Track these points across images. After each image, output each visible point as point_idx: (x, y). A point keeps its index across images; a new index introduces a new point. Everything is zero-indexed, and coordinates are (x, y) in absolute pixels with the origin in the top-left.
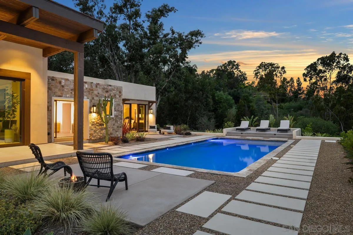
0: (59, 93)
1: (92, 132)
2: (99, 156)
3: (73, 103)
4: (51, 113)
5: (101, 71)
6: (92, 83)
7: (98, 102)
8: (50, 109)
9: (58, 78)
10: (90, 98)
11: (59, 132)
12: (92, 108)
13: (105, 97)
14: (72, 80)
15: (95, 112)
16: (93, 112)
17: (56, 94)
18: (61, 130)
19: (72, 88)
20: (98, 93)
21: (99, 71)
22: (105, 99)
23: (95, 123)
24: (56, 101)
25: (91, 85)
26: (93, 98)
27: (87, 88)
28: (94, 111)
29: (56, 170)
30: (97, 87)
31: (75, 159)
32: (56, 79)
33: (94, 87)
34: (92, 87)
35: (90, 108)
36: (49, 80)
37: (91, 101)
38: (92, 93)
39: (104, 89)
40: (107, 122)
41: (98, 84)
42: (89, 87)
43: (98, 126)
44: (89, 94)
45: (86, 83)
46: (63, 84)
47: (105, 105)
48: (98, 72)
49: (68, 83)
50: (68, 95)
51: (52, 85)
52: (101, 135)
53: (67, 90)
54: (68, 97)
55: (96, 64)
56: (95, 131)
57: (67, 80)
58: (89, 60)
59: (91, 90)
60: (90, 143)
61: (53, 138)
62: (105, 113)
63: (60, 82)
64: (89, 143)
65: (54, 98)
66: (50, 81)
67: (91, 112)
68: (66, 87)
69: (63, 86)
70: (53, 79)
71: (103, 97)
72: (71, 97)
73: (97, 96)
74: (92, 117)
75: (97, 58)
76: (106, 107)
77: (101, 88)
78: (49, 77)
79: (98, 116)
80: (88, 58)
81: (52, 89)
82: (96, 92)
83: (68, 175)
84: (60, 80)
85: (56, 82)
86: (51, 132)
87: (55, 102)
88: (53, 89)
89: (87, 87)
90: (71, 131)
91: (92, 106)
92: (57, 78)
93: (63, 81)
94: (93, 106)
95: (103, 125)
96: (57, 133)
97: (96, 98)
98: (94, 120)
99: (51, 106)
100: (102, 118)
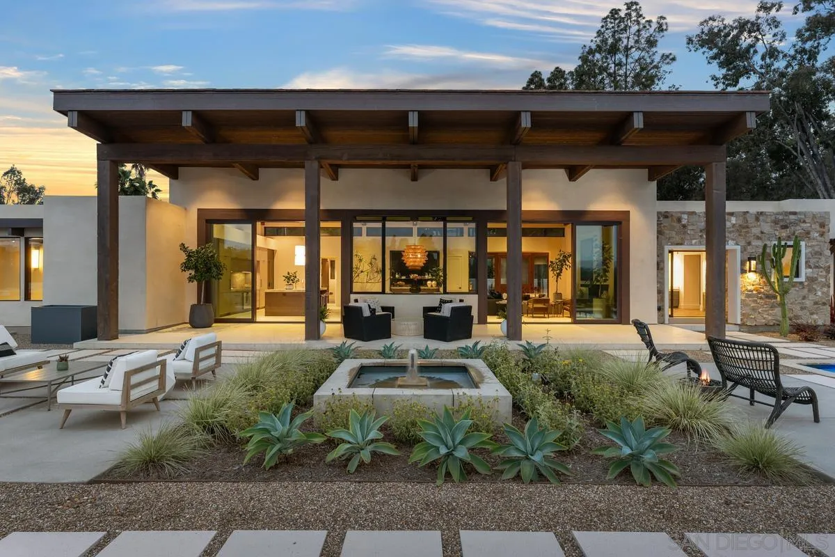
0: (678, 239)
1: (747, 310)
2: (749, 348)
3: (704, 255)
4: (663, 274)
5: (776, 179)
6: (748, 212)
7: (761, 250)
8: (660, 267)
9: (676, 212)
10: (743, 243)
11: (677, 307)
12: (748, 262)
13: (780, 239)
14: (701, 213)
15: (755, 271)
16: (750, 271)
17: (671, 241)
18: (682, 304)
19: (703, 228)
20: (762, 233)
21: (769, 178)
22: (780, 242)
23: (754, 292)
24: (671, 252)
25: (745, 218)
26: (749, 244)
27: (734, 225)
28: (752, 269)
29: (673, 364)
30: (757, 219)
31: (709, 355)
32: (672, 216)
33: (751, 220)
34: (747, 221)
35: (743, 263)
36: (659, 218)
37: (744, 250)
38: (747, 232)
39: (776, 222)
40: (784, 292)
41: (762, 213)
42: (740, 222)
43: (761, 298)
44: (740, 235)
45: (732, 214)
46: (684, 222)
47: (779, 255)
48: (766, 182)
49: (695, 218)
50: (694, 241)
51: (664, 226)
52: (770, 318)
53: (692, 232)
54: (695, 244)
55: (763, 165)
56: (754, 309)
57: (693, 213)
58: (742, 159)
59: (744, 228)
60: (743, 332)
61: (667, 317)
62: (780, 271)
63: (679, 220)
64: (740, 331)
65: (667, 248)
66: (662, 219)
67: (743, 271)
68: (690, 227)
69: (684, 226)
70: (666, 215)
71: (774, 239)
72: (700, 244)
73: (758, 238)
74: (747, 280)
75: (763, 151)
76: (780, 260)
77: (769, 220)
78: (659, 213)
79: (762, 278)
80: (741, 156)
81: (664, 233)
82: (756, 231)
83: (694, 375)
84: (679, 215)
85: (672, 220)
86: (663, 306)
87: (670, 254)
88: (667, 232)
89: (734, 222)
90: (702, 306)
91: (747, 259)
92: (674, 214)
93: (685, 216)
94: (750, 259)
95: (775, 297)
96: (674, 310)
97: (755, 243)
98: (750, 288)
99: (663, 261)
100: (770, 284)
